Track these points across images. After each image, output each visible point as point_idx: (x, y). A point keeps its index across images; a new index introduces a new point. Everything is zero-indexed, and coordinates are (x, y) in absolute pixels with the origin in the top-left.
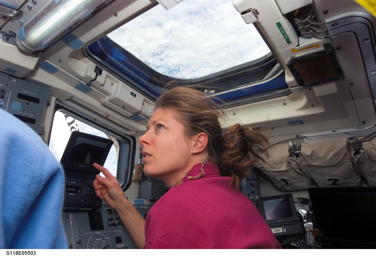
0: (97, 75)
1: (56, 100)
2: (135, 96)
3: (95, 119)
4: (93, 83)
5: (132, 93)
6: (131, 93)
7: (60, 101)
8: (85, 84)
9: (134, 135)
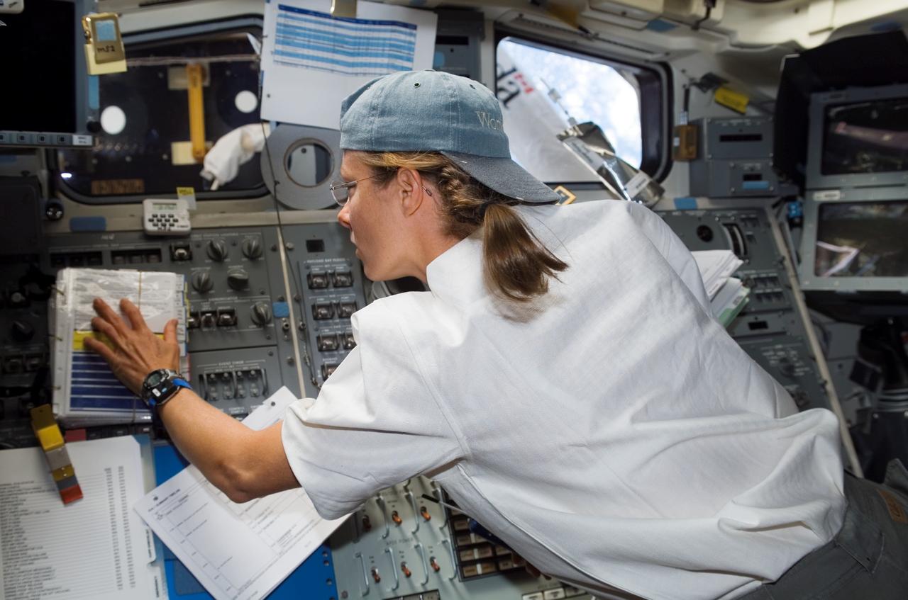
9: (665, 59)
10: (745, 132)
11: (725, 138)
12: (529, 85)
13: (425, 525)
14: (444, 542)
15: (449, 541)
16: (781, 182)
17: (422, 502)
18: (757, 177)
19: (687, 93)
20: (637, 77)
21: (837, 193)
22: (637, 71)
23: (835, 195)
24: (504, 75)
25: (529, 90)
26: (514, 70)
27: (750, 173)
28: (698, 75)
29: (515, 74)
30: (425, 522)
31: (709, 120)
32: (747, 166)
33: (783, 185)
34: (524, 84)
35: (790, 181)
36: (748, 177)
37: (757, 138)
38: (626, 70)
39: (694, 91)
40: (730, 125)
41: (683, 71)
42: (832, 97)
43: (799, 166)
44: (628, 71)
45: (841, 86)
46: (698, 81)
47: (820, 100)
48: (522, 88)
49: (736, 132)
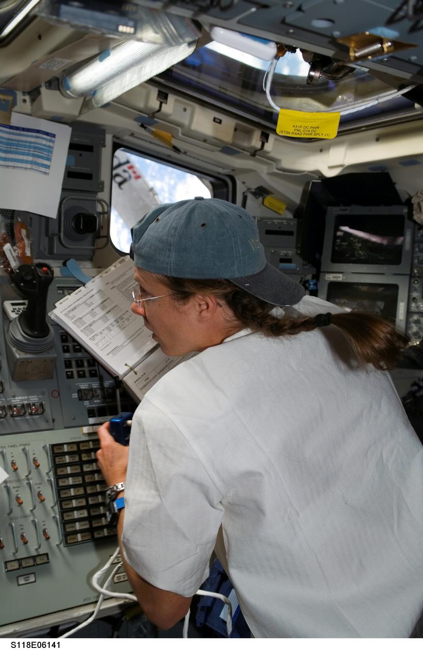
0: (161, 103)
1: (114, 136)
2: (220, 122)
3: (170, 156)
4: (157, 115)
5: (215, 119)
6: (213, 119)
7: (117, 138)
8: (146, 116)
9: (232, 173)
10: (283, 229)
11: (269, 232)
12: (138, 174)
13: (41, 504)
14: (54, 517)
15: (58, 517)
16: (304, 265)
17: (39, 488)
18: (289, 261)
19: (245, 198)
20: (212, 183)
21: (341, 275)
22: (212, 179)
23: (340, 277)
24: (120, 165)
25: (138, 177)
26: (128, 162)
27: (285, 257)
28: (254, 187)
29: (128, 165)
30: (40, 502)
31: (259, 219)
32: (283, 252)
33: (306, 267)
34: (134, 172)
35: (310, 265)
36: (283, 260)
37: (290, 233)
38: (204, 178)
39: (250, 197)
40: (273, 223)
41: (244, 183)
42: (341, 210)
43: (317, 256)
44: (206, 179)
45: (347, 204)
46: (253, 191)
47: (334, 211)
48: (133, 175)
49: (277, 229)
